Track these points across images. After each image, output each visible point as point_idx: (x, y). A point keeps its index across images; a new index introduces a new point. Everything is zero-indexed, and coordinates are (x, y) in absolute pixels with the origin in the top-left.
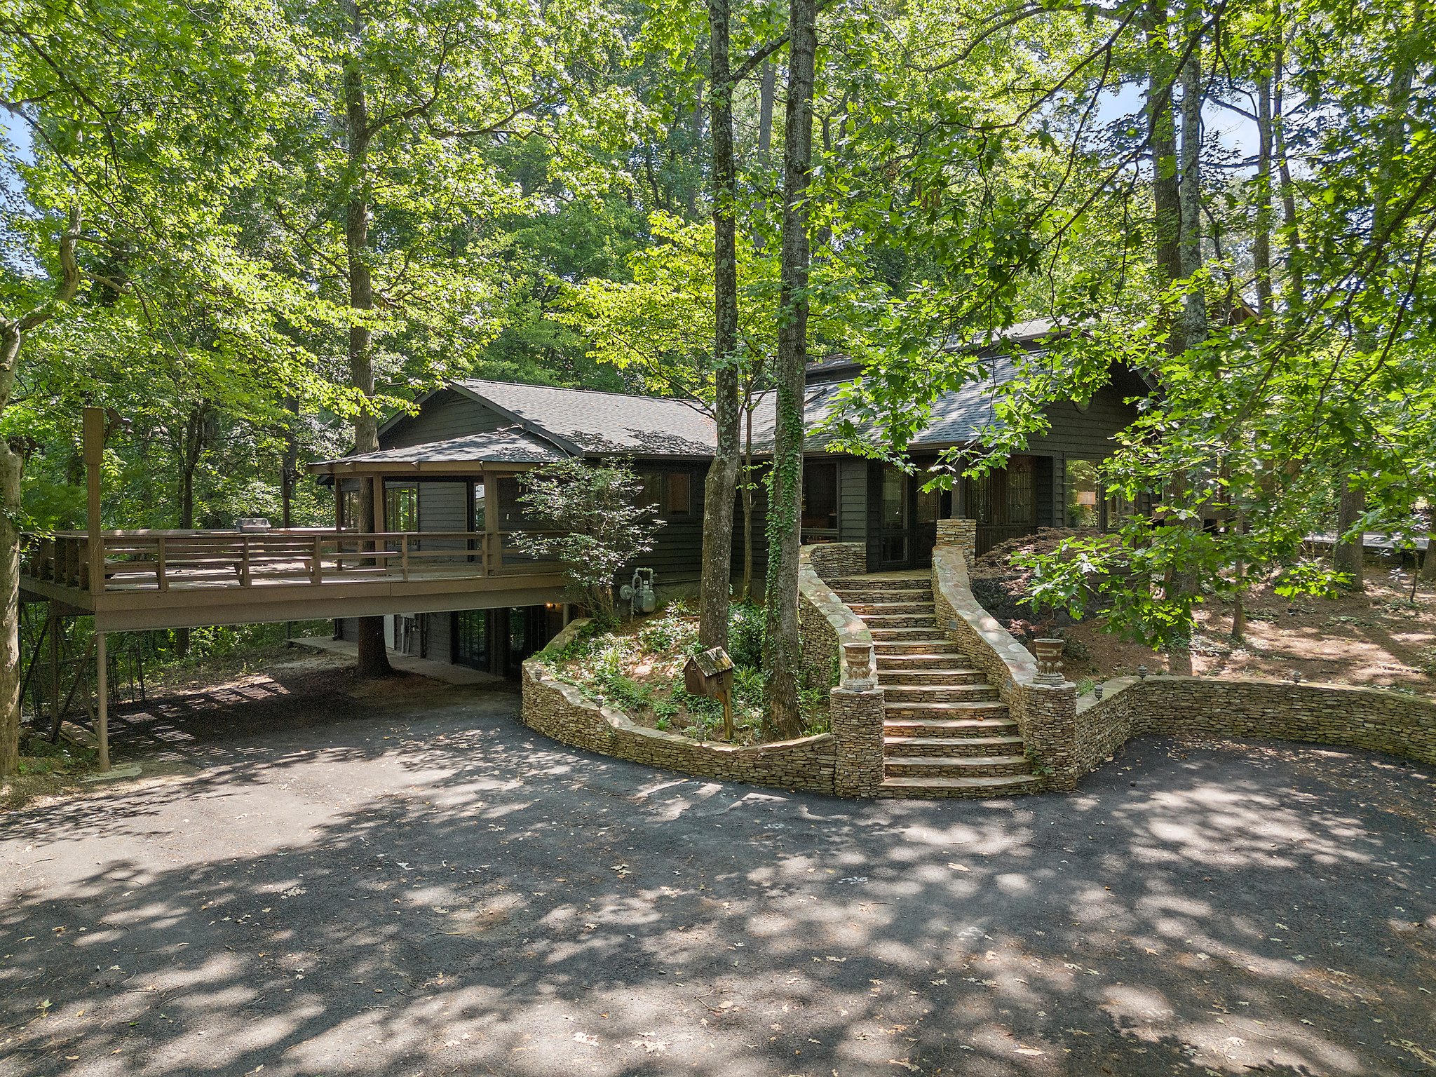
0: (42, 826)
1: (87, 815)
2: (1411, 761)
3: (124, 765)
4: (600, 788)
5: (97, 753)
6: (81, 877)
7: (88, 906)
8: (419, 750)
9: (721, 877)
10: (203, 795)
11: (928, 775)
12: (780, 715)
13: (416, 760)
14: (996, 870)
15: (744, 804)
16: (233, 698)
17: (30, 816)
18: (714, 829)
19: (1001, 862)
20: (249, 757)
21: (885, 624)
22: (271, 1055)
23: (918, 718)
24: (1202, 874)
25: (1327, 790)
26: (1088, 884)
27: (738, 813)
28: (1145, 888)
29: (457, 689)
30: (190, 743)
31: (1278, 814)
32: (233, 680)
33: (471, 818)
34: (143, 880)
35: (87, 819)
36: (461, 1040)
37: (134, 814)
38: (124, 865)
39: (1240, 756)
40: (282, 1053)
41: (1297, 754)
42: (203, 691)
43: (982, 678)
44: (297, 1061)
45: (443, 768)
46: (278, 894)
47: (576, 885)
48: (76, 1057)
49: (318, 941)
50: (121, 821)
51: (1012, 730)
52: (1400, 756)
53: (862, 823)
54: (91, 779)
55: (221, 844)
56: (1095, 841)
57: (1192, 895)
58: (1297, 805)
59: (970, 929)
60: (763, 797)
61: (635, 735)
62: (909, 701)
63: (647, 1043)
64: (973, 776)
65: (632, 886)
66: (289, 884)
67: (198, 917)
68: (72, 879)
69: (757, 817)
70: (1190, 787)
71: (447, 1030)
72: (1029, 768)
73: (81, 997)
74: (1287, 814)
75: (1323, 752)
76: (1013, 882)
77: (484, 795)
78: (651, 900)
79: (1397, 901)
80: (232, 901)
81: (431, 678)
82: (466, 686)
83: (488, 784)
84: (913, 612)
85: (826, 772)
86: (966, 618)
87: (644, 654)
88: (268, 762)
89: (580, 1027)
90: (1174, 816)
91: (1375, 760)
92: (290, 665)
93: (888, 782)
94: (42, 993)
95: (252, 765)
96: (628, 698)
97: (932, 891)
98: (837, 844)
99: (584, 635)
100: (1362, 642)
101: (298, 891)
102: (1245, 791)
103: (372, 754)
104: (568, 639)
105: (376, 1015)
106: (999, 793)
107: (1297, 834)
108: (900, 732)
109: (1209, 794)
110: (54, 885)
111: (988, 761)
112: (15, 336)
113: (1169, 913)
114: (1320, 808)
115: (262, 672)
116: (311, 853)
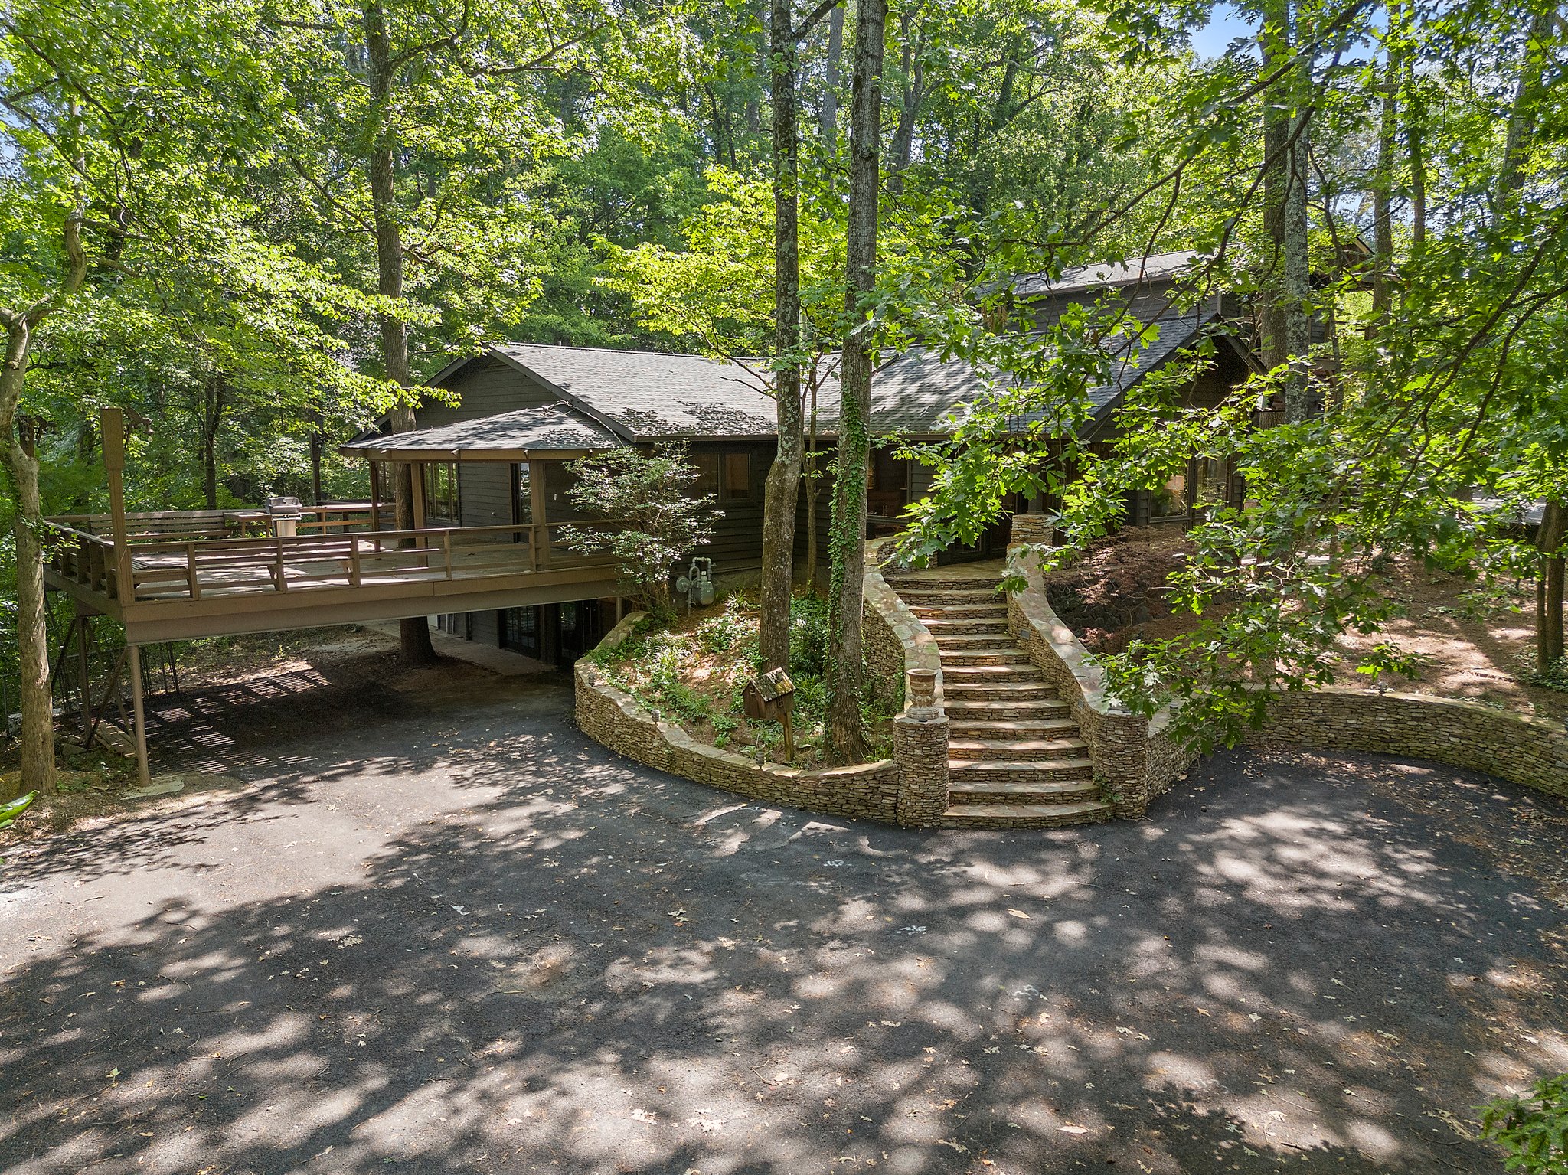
0: (87, 855)
1: (133, 842)
2: (1495, 778)
3: (165, 777)
4: (657, 813)
5: (136, 762)
6: (133, 920)
7: (145, 954)
8: (470, 760)
9: (778, 926)
10: (251, 817)
11: (993, 803)
12: (842, 738)
13: (468, 773)
14: (1056, 917)
15: (804, 833)
16: (272, 690)
17: (74, 842)
18: (773, 866)
19: (1060, 907)
20: (294, 767)
21: (954, 631)
22: (338, 1134)
23: (986, 739)
24: (1263, 919)
25: (1403, 815)
26: (1145, 933)
27: (798, 847)
28: (1205, 937)
29: (507, 681)
30: (233, 749)
31: (1349, 846)
32: (271, 666)
33: (525, 850)
34: (197, 923)
35: (132, 847)
36: (522, 1117)
37: (181, 841)
38: (177, 904)
39: (1317, 772)
40: (350, 1132)
41: (1376, 770)
42: (239, 680)
43: (1052, 693)
44: (366, 1140)
45: (494, 784)
46: (335, 944)
47: (633, 935)
48: (150, 1134)
49: (378, 1001)
50: (168, 850)
51: (1082, 752)
52: (1483, 774)
53: (924, 859)
54: (133, 795)
55: (273, 879)
56: (1159, 881)
57: (1248, 946)
58: (1369, 834)
59: (1026, 988)
60: (823, 826)
61: (692, 754)
62: (976, 719)
63: (703, 1122)
64: (1039, 803)
65: (690, 935)
66: (345, 931)
67: (259, 970)
68: (125, 922)
69: (817, 852)
70: (1261, 812)
71: (509, 1105)
72: (1097, 795)
73: (148, 1064)
74: (1358, 845)
75: (1405, 768)
76: (1071, 930)
77: (539, 821)
78: (709, 953)
79: (1457, 951)
80: (289, 951)
81: (480, 667)
82: (516, 677)
83: (540, 804)
84: (984, 616)
85: (888, 801)
86: (1038, 627)
87: (703, 654)
88: (313, 774)
89: (637, 1103)
90: (1239, 849)
91: (1458, 777)
92: (329, 648)
93: (951, 812)
94: (111, 1060)
95: (296, 778)
96: (684, 708)
97: (989, 941)
98: (898, 885)
99: (640, 631)
100: (1458, 639)
101: (354, 941)
102: (1317, 815)
103: (421, 765)
104: (622, 636)
105: (439, 1088)
106: (1064, 823)
107: (1364, 870)
108: (966, 754)
109: (1279, 821)
110: (107, 929)
111: (1055, 787)
112: (22, 331)
113: (1224, 967)
114: (1392, 836)
115: (299, 657)
116: (364, 892)
